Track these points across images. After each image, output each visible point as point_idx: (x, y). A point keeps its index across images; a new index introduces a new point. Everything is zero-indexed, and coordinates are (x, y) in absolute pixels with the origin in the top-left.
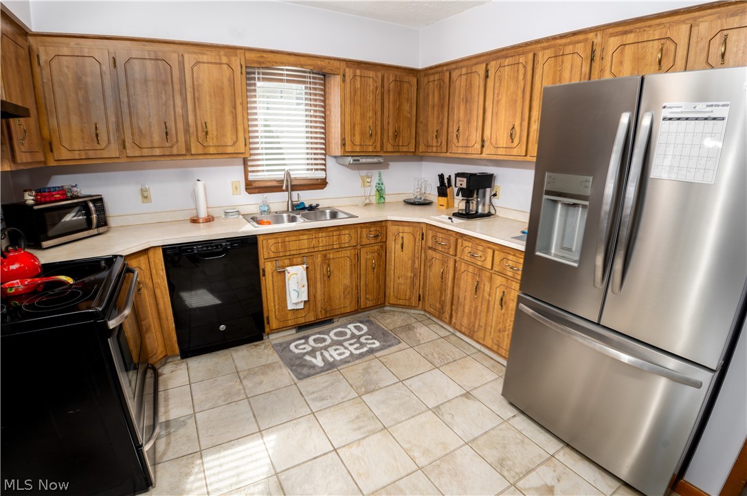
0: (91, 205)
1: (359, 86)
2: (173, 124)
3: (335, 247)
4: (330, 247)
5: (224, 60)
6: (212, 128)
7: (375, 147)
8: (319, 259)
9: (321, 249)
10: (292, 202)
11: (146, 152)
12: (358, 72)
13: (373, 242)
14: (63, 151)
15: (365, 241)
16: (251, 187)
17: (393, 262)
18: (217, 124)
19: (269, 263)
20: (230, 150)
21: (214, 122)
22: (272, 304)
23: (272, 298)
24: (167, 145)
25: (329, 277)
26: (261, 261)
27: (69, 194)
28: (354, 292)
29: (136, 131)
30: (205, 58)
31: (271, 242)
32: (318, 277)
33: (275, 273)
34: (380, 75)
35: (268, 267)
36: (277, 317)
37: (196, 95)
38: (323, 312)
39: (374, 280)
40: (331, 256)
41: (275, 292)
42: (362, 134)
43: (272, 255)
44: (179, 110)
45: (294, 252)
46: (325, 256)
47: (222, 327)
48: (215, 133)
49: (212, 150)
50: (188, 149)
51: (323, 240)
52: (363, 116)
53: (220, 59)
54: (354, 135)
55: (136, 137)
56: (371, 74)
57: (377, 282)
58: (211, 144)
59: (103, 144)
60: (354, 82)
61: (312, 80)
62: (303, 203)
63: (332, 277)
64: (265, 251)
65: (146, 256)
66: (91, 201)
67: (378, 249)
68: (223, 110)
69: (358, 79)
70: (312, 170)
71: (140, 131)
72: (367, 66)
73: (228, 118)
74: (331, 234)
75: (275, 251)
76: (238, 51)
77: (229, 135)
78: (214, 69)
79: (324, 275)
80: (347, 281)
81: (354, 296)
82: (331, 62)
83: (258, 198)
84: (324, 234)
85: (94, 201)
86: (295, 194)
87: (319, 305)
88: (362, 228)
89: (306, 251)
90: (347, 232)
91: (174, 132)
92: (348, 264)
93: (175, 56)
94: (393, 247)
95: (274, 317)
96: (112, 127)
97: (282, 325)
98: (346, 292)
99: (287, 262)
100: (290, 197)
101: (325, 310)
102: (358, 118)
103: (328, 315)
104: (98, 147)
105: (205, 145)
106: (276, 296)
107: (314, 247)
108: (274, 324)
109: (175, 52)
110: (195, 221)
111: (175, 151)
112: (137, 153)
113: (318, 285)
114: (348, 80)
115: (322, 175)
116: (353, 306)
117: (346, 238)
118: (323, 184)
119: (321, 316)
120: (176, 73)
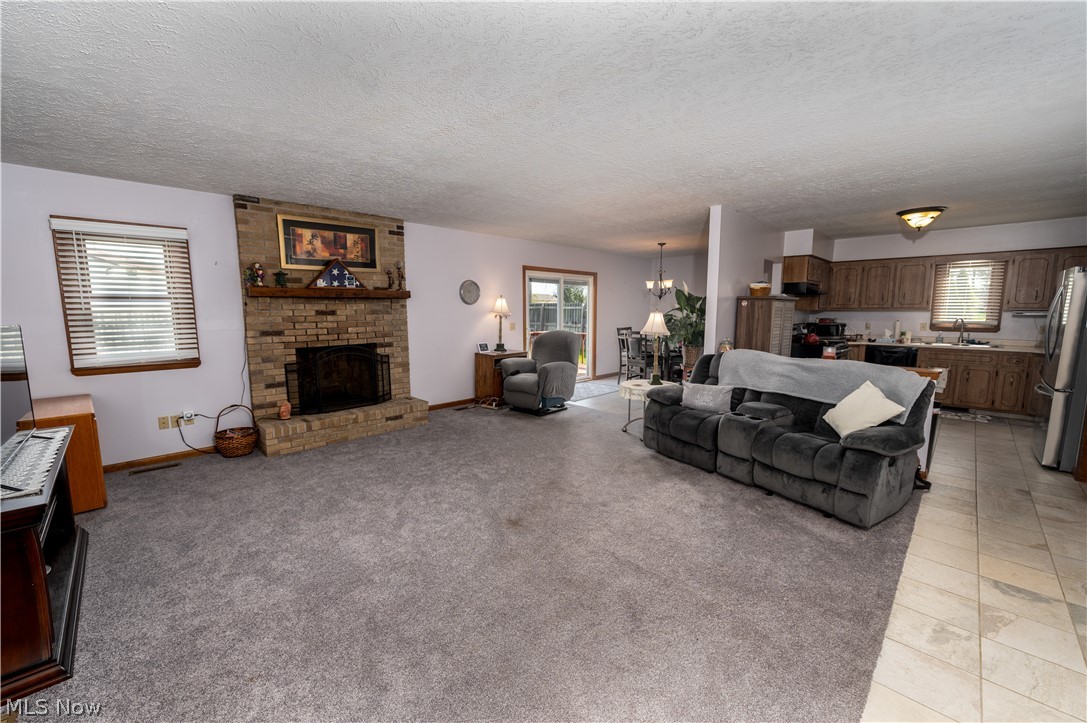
0: (840, 327)
1: (1028, 266)
2: (887, 294)
3: (976, 362)
4: (972, 362)
5: (921, 263)
6: (907, 296)
7: (1043, 304)
8: (961, 368)
9: (964, 362)
10: (962, 337)
12: (1029, 256)
13: (1014, 365)
14: (834, 305)
15: (1005, 363)
16: (934, 327)
17: (1033, 383)
19: (923, 364)
20: (917, 307)
21: (910, 293)
24: (882, 303)
25: (967, 380)
26: (919, 362)
28: (990, 395)
29: (868, 297)
31: (925, 352)
32: (959, 378)
34: (1053, 255)
37: (902, 280)
40: (972, 368)
42: (1028, 296)
43: (926, 359)
44: (891, 288)
45: (942, 361)
46: (967, 367)
48: (909, 298)
50: (892, 306)
51: (966, 358)
52: (1030, 284)
53: (919, 263)
54: (1019, 296)
55: (867, 300)
56: (1044, 255)
58: (906, 303)
59: (851, 303)
60: (1024, 264)
61: (991, 264)
62: (974, 339)
63: (969, 380)
64: (922, 357)
66: (834, 324)
67: (1018, 371)
68: (916, 288)
69: (1028, 261)
71: (870, 297)
72: (1041, 250)
73: (919, 291)
75: (928, 357)
76: (931, 258)
77: (918, 299)
78: (914, 268)
79: (964, 379)
80: (984, 387)
81: (989, 398)
82: (1002, 254)
83: (936, 334)
85: (836, 325)
86: (966, 333)
87: (957, 396)
88: (1003, 355)
89: (952, 361)
90: (987, 355)
91: (886, 297)
92: (987, 376)
94: (1034, 372)
96: (857, 295)
98: (982, 394)
100: (962, 335)
101: (961, 401)
102: (1025, 286)
103: (963, 405)
104: (848, 306)
105: (902, 304)
107: (958, 360)
111: (885, 306)
113: (958, 383)
114: (1017, 263)
115: (996, 323)
116: (988, 405)
117: (988, 359)
118: (996, 329)
119: (957, 403)
120: (892, 272)
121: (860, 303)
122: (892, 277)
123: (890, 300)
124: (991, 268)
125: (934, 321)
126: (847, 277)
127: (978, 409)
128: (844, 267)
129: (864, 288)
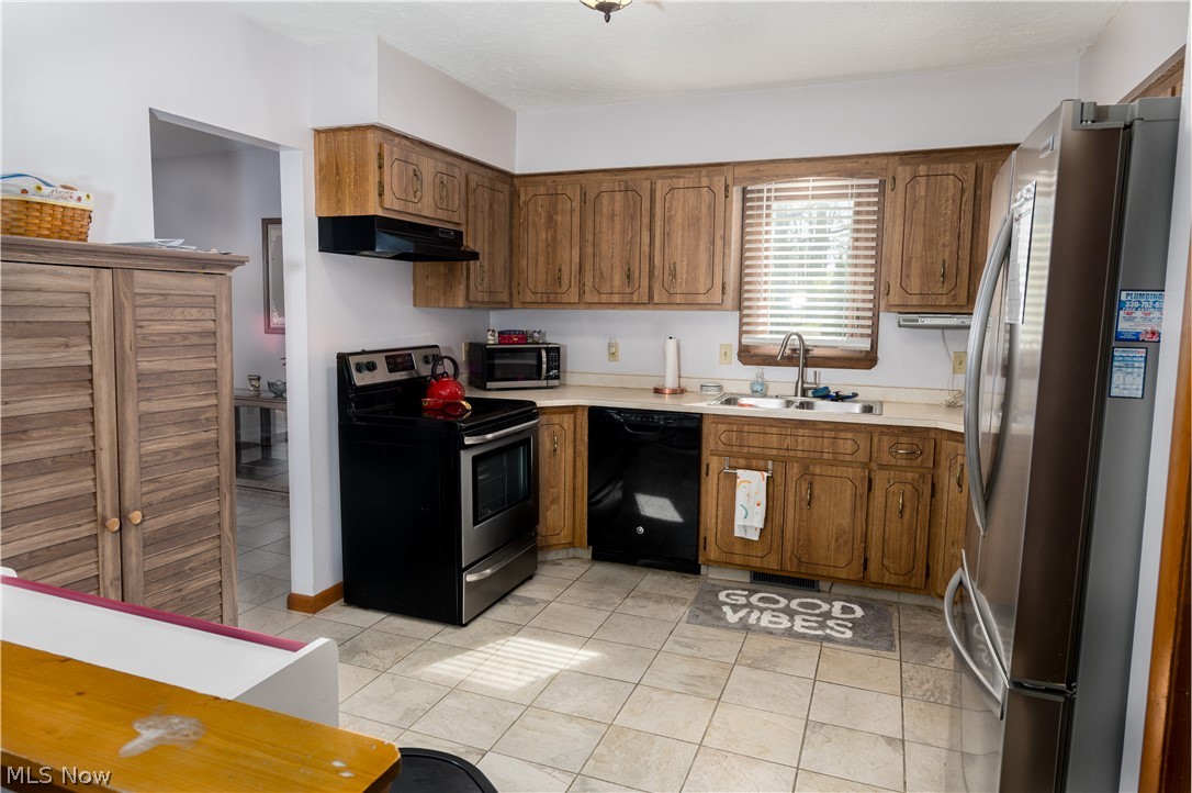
0: (544, 354)
1: (923, 193)
2: (637, 266)
3: (826, 456)
4: (817, 455)
5: (705, 181)
6: (682, 271)
7: (955, 298)
8: (795, 470)
9: (799, 454)
10: (803, 382)
11: (604, 298)
12: (922, 169)
13: (903, 463)
14: (528, 293)
15: (886, 458)
16: (747, 355)
17: (945, 511)
18: (688, 265)
19: (715, 458)
20: (702, 299)
21: (685, 263)
22: (714, 521)
23: (714, 510)
24: (628, 290)
25: (809, 504)
26: (705, 454)
27: (530, 341)
28: (859, 545)
29: (598, 273)
30: (681, 183)
31: (722, 427)
32: (791, 499)
33: (722, 475)
34: (971, 167)
35: (713, 463)
36: (719, 542)
37: (667, 229)
38: (795, 561)
39: (902, 534)
40: (818, 471)
41: (720, 503)
42: (926, 274)
43: (721, 447)
44: (646, 249)
45: (756, 450)
46: (806, 468)
47: (641, 530)
48: (684, 277)
49: (679, 299)
50: (651, 297)
51: (804, 442)
52: (930, 243)
53: (699, 181)
54: (908, 276)
55: (597, 280)
56: (952, 168)
57: (909, 541)
58: (679, 291)
59: (565, 288)
60: (914, 188)
61: (854, 191)
62: (826, 388)
63: (813, 504)
64: (711, 439)
65: (572, 415)
66: (546, 349)
67: (913, 479)
68: (697, 247)
69: (923, 180)
70: (845, 335)
71: (602, 273)
72: (945, 155)
73: (703, 257)
74: (819, 433)
75: (726, 442)
76: (725, 168)
77: (702, 279)
78: (691, 194)
79: (801, 499)
80: (845, 522)
81: (856, 553)
82: (871, 160)
83: (751, 372)
84: (807, 432)
85: (548, 350)
86: (810, 372)
87: (788, 546)
88: (882, 433)
89: (775, 452)
90: (850, 435)
91: (637, 274)
92: (849, 492)
93: (647, 184)
94: (946, 482)
95: (713, 540)
96: (575, 267)
97: (724, 558)
98: (841, 541)
99: (742, 462)
100: (802, 375)
101: (799, 560)
102: (919, 248)
103: (803, 571)
104: (559, 291)
105: (671, 291)
106: (720, 509)
107: (787, 449)
108: (713, 552)
109: (647, 179)
110: (658, 391)
111: (635, 299)
112: (595, 300)
113: (790, 513)
114: (900, 186)
115: (865, 345)
116: (854, 571)
117: (848, 447)
118: (867, 360)
119: (791, 568)
120: (646, 204)
121: (582, 293)
122: (646, 220)
123: (645, 283)
124: (850, 203)
125: (746, 340)
126: (550, 218)
127: (835, 580)
128: (542, 190)
129: (589, 250)
